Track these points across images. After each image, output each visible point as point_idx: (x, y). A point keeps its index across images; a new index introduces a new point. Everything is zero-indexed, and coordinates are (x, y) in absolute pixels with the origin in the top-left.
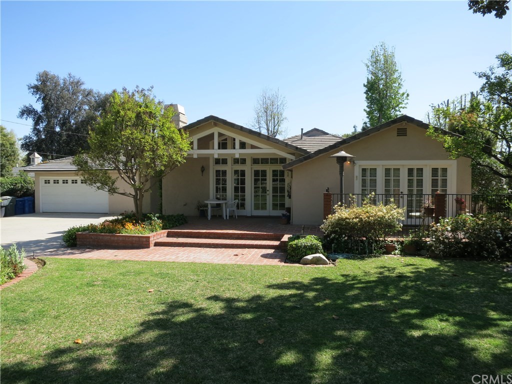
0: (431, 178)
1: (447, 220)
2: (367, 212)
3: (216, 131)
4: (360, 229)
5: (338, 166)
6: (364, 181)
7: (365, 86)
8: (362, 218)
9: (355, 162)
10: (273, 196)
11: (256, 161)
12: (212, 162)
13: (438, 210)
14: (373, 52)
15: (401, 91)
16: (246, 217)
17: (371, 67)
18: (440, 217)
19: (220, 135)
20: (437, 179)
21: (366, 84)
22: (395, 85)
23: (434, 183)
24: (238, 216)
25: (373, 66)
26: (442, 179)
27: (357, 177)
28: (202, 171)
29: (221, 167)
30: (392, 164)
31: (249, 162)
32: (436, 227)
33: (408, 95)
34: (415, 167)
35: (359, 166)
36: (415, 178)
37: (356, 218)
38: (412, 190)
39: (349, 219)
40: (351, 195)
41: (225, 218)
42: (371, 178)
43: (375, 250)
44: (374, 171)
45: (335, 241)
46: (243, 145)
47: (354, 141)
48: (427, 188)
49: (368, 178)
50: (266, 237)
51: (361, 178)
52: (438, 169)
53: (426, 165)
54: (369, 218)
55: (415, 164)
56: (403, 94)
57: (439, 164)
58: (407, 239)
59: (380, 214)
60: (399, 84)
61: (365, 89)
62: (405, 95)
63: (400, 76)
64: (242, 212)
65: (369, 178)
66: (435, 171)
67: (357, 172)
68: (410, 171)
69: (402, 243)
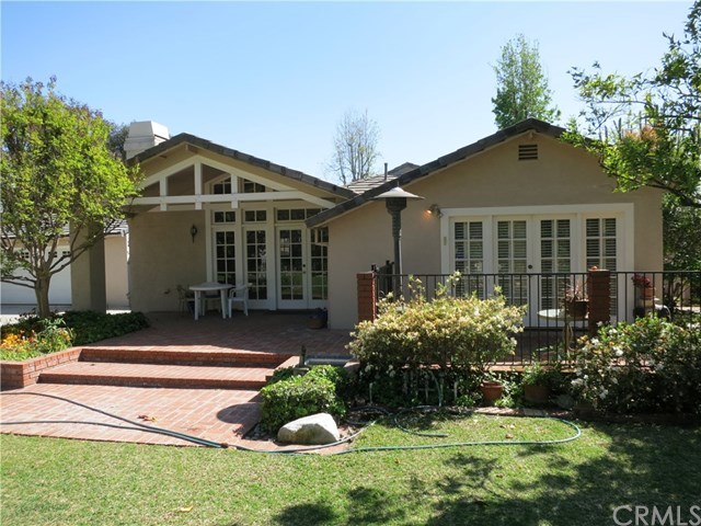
0: (586, 238)
1: (615, 331)
2: (440, 316)
3: (197, 161)
4: (423, 353)
5: (389, 218)
6: (459, 246)
7: (493, 101)
8: (424, 330)
9: (442, 210)
10: (313, 275)
11: (282, 215)
12: (208, 218)
13: (596, 307)
14: (506, 49)
15: (548, 108)
16: (268, 312)
17: (502, 73)
18: (600, 323)
19: (205, 169)
20: (598, 240)
21: (495, 98)
22: (539, 98)
23: (592, 247)
24: (249, 311)
25: (505, 71)
26: (607, 240)
27: (445, 238)
28: (193, 235)
29: (225, 227)
30: (511, 213)
31: (270, 216)
32: (591, 346)
33: (559, 113)
34: (555, 219)
35: (450, 218)
36: (555, 239)
37: (414, 329)
38: (550, 261)
39: (398, 332)
40: (411, 278)
41: (224, 317)
42: (473, 240)
43: (459, 395)
44: (477, 227)
45: (377, 377)
46: (248, 187)
47: (437, 172)
48: (578, 260)
49: (467, 241)
50: (258, 360)
51: (454, 241)
52: (598, 220)
53: (576, 214)
54: (440, 331)
55: (555, 212)
56: (552, 112)
57: (601, 211)
58: (531, 368)
59: (465, 320)
60: (546, 98)
61: (494, 106)
62: (555, 113)
63: (546, 85)
64: (259, 304)
65: (469, 240)
66: (592, 225)
67: (447, 230)
68: (546, 225)
69: (518, 378)
